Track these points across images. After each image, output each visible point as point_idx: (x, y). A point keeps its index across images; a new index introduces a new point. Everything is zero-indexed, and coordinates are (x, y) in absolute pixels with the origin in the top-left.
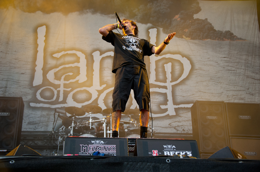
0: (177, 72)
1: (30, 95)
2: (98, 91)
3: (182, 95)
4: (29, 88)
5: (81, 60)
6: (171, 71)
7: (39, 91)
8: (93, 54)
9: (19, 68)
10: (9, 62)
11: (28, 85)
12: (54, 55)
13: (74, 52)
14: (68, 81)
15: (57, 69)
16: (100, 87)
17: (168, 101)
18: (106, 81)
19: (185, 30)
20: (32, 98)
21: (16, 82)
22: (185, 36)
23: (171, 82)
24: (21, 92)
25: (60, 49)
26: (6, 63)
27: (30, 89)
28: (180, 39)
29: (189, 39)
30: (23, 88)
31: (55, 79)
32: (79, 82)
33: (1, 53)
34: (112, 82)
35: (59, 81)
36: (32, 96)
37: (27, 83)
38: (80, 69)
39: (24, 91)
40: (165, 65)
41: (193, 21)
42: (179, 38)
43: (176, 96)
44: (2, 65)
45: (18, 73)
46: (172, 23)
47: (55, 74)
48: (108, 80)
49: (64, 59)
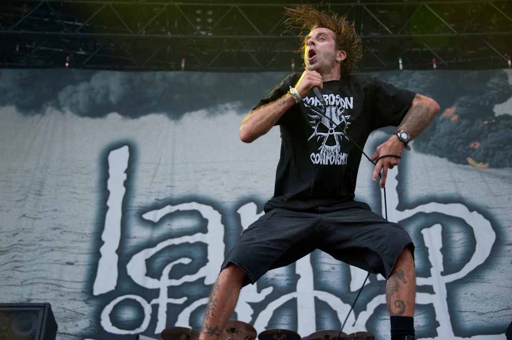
0: (458, 249)
1: (85, 318)
2: (252, 305)
3: (477, 310)
4: (84, 301)
5: (210, 227)
6: (440, 246)
7: (109, 308)
8: (239, 211)
9: (63, 249)
10: (40, 239)
11: (82, 292)
12: (148, 216)
13: (193, 206)
14: (178, 278)
15: (153, 251)
16: (257, 294)
17: (439, 325)
18: (272, 279)
19: (472, 145)
20: (91, 327)
21: (53, 284)
22: (474, 158)
23: (443, 274)
24: (62, 310)
25: (159, 200)
26: (34, 243)
27: (87, 303)
28: (461, 165)
29: (485, 166)
30: (70, 300)
31: (147, 275)
32: (207, 282)
33: (24, 218)
34: (287, 280)
35: (156, 280)
36: (91, 321)
37: (80, 287)
38: (209, 248)
39: (71, 308)
40: (424, 231)
41: (493, 121)
42: (457, 163)
43: (461, 313)
44: (24, 247)
45: (58, 262)
46: (438, 127)
47: (149, 262)
48: (276, 275)
49: (169, 225)
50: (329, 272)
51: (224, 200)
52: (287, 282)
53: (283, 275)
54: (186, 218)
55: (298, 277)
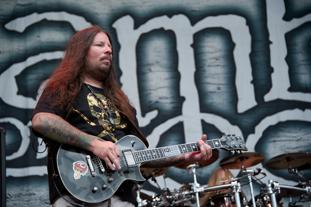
8: (114, 26)
16: (142, 118)
18: (156, 102)
31: (19, 93)
34: (172, 103)
35: (31, 100)
47: (20, 79)
48: (160, 98)
49: (38, 37)
50: (215, 92)
51: (97, 11)
52: (172, 105)
53: (167, 98)
54: (57, 30)
55: (183, 99)
